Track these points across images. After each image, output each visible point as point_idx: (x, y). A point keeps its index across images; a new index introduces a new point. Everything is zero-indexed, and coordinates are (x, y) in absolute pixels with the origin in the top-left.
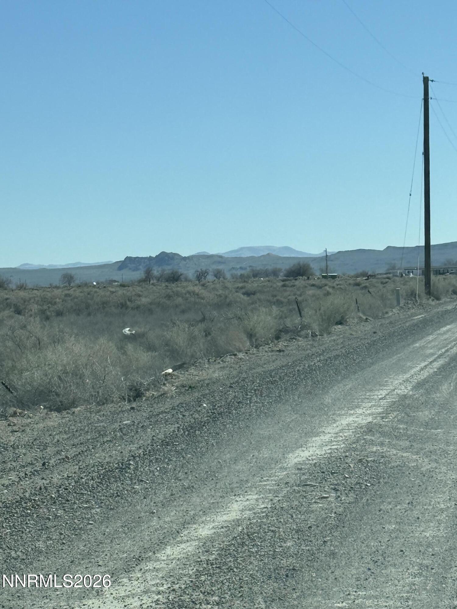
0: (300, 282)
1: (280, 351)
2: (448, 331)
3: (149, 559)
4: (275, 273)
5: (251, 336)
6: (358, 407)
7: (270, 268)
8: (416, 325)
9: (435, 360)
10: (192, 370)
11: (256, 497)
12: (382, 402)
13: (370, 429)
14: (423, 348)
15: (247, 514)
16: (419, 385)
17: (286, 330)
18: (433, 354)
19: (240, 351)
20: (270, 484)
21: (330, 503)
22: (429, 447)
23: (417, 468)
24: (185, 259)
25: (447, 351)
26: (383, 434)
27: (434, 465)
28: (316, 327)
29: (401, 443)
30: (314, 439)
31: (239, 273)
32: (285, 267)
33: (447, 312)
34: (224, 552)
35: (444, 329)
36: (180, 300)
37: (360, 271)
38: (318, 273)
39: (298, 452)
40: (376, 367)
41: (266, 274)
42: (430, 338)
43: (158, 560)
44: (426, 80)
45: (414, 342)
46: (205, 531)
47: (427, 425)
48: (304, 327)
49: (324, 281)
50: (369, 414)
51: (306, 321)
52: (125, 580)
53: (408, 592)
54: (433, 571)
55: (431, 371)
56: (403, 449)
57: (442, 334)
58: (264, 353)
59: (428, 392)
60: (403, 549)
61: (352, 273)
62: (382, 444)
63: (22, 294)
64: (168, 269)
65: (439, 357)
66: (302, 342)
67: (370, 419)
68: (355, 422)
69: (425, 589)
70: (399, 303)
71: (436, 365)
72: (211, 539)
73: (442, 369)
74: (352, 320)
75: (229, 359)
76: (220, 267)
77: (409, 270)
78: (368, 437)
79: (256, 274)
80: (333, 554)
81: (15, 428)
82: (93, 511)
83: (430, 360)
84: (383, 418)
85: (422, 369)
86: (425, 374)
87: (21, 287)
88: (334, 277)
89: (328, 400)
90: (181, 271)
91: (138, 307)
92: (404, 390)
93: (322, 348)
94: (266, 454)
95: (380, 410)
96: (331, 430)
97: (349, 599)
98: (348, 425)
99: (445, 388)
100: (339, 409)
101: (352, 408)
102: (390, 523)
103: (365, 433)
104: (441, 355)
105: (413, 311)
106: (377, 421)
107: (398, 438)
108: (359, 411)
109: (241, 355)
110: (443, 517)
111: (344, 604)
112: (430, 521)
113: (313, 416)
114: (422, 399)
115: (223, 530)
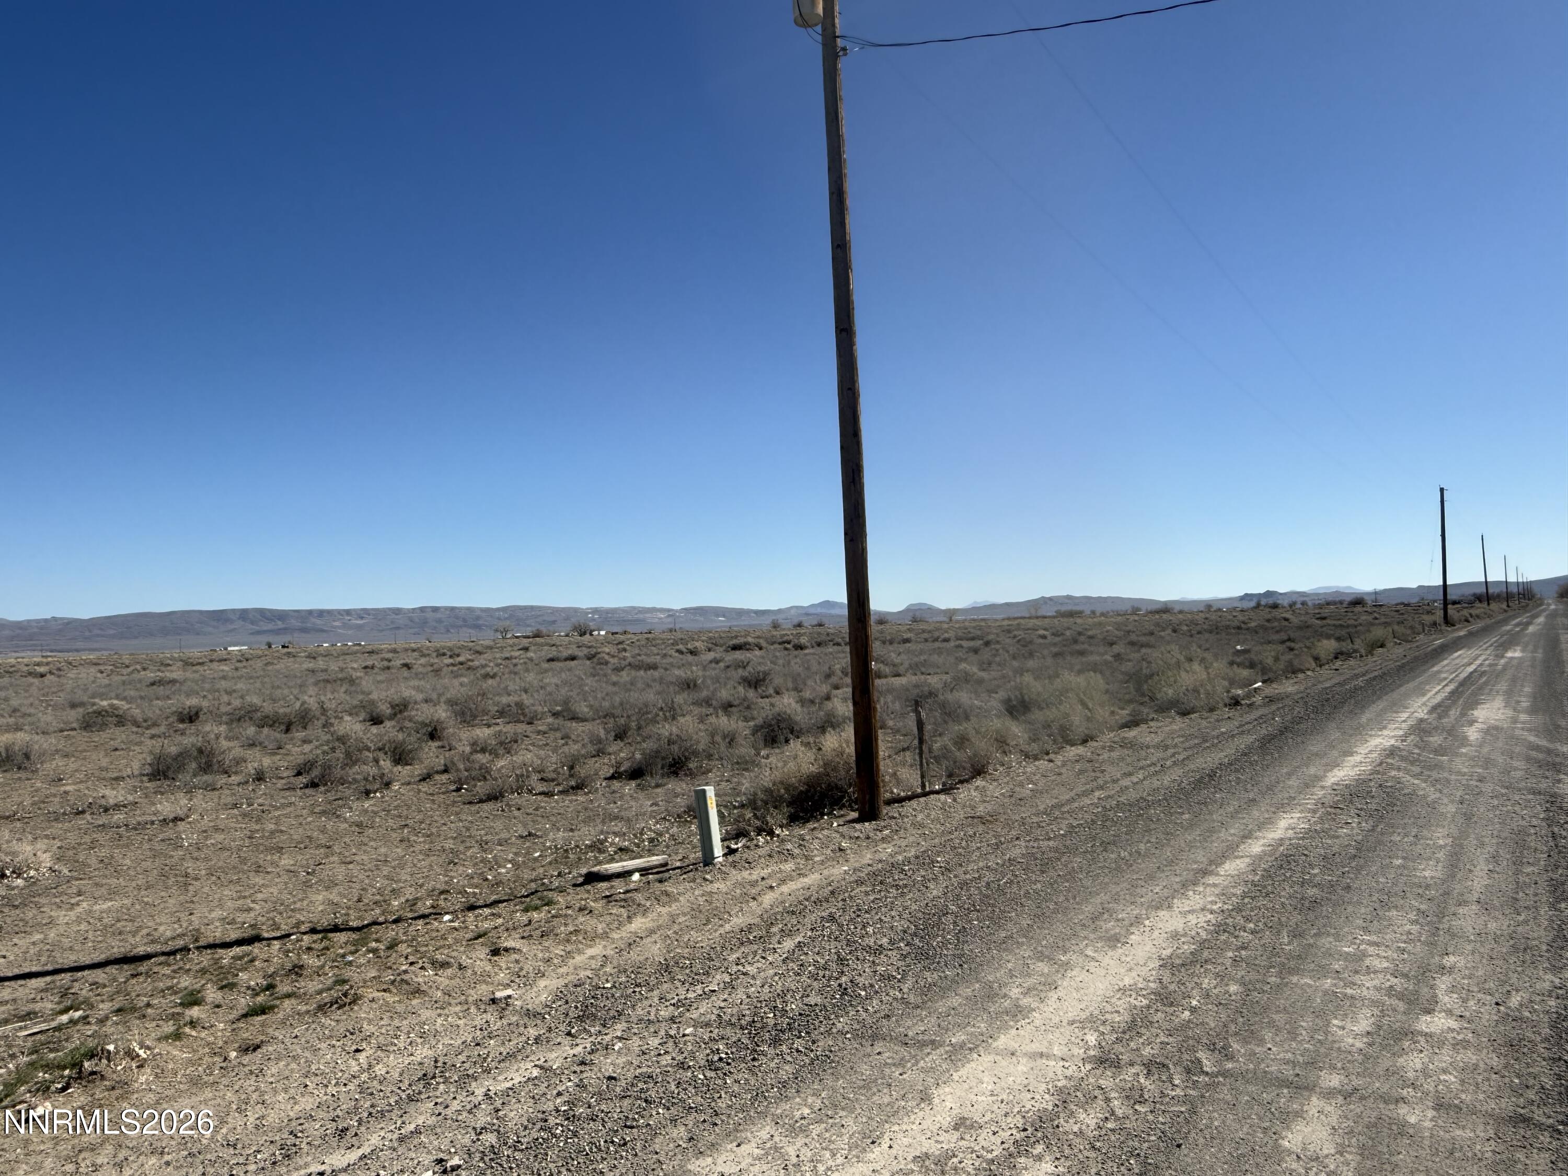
0: (1358, 609)
1: (1336, 670)
2: (1460, 656)
3: (1211, 873)
4: (1341, 602)
5: (1316, 659)
6: (1385, 728)
7: (1337, 599)
8: (1435, 650)
9: (1447, 685)
10: (1274, 686)
11: (1299, 815)
12: (1404, 725)
13: (1392, 752)
14: (1439, 672)
15: (1290, 833)
16: (1434, 709)
17: (1342, 653)
18: (1445, 679)
19: (1308, 670)
20: (1310, 803)
21: (1353, 828)
22: (1435, 774)
23: (1425, 797)
24: (1281, 594)
25: (1457, 676)
26: (1403, 758)
27: (1438, 795)
28: (1363, 652)
29: (1413, 768)
30: (1349, 758)
31: (1317, 602)
32: (1348, 599)
33: (1460, 638)
34: (1268, 874)
35: (1456, 654)
36: (1276, 624)
37: (1399, 601)
38: (1370, 602)
39: (1336, 771)
40: (1403, 689)
41: (1334, 603)
42: (1445, 662)
43: (1218, 875)
45: (1433, 666)
46: (1256, 847)
47: (1436, 752)
48: (1355, 651)
49: (1375, 609)
50: (1393, 737)
51: (1356, 647)
52: (1191, 893)
53: (1405, 942)
54: (1429, 919)
55: (1443, 695)
56: (1413, 776)
57: (1453, 659)
58: (1325, 672)
59: (1440, 717)
60: (1405, 889)
61: (1394, 602)
62: (1399, 769)
63: (1180, 616)
64: (1271, 601)
65: (1450, 682)
66: (1352, 662)
67: (1392, 742)
68: (1381, 743)
69: (1420, 940)
70: (1424, 631)
71: (1448, 689)
72: (1260, 857)
73: (1452, 693)
74: (1389, 645)
75: (1301, 676)
76: (1305, 599)
77: (1435, 601)
78: (1390, 761)
79: (1328, 604)
80: (1348, 888)
81: (1152, 730)
82: (1184, 817)
83: (1443, 684)
84: (1402, 741)
85: (1437, 693)
86: (1439, 698)
87: (1181, 612)
88: (1381, 606)
89: (1364, 719)
90: (1279, 602)
91: (1248, 629)
92: (1421, 714)
93: (1366, 668)
94: (1312, 770)
95: (1401, 733)
96: (1363, 750)
97: (1355, 944)
98: (1376, 746)
99: (1454, 713)
100: (1372, 729)
101: (1381, 730)
102: (1397, 857)
103: (1388, 756)
104: (1452, 679)
105: (1434, 636)
106: (1398, 744)
107: (1412, 763)
108: (1385, 732)
109: (1309, 673)
110: (1441, 855)
111: (1351, 949)
112: (1430, 859)
113: (1351, 736)
114: (1435, 723)
115: (1270, 848)
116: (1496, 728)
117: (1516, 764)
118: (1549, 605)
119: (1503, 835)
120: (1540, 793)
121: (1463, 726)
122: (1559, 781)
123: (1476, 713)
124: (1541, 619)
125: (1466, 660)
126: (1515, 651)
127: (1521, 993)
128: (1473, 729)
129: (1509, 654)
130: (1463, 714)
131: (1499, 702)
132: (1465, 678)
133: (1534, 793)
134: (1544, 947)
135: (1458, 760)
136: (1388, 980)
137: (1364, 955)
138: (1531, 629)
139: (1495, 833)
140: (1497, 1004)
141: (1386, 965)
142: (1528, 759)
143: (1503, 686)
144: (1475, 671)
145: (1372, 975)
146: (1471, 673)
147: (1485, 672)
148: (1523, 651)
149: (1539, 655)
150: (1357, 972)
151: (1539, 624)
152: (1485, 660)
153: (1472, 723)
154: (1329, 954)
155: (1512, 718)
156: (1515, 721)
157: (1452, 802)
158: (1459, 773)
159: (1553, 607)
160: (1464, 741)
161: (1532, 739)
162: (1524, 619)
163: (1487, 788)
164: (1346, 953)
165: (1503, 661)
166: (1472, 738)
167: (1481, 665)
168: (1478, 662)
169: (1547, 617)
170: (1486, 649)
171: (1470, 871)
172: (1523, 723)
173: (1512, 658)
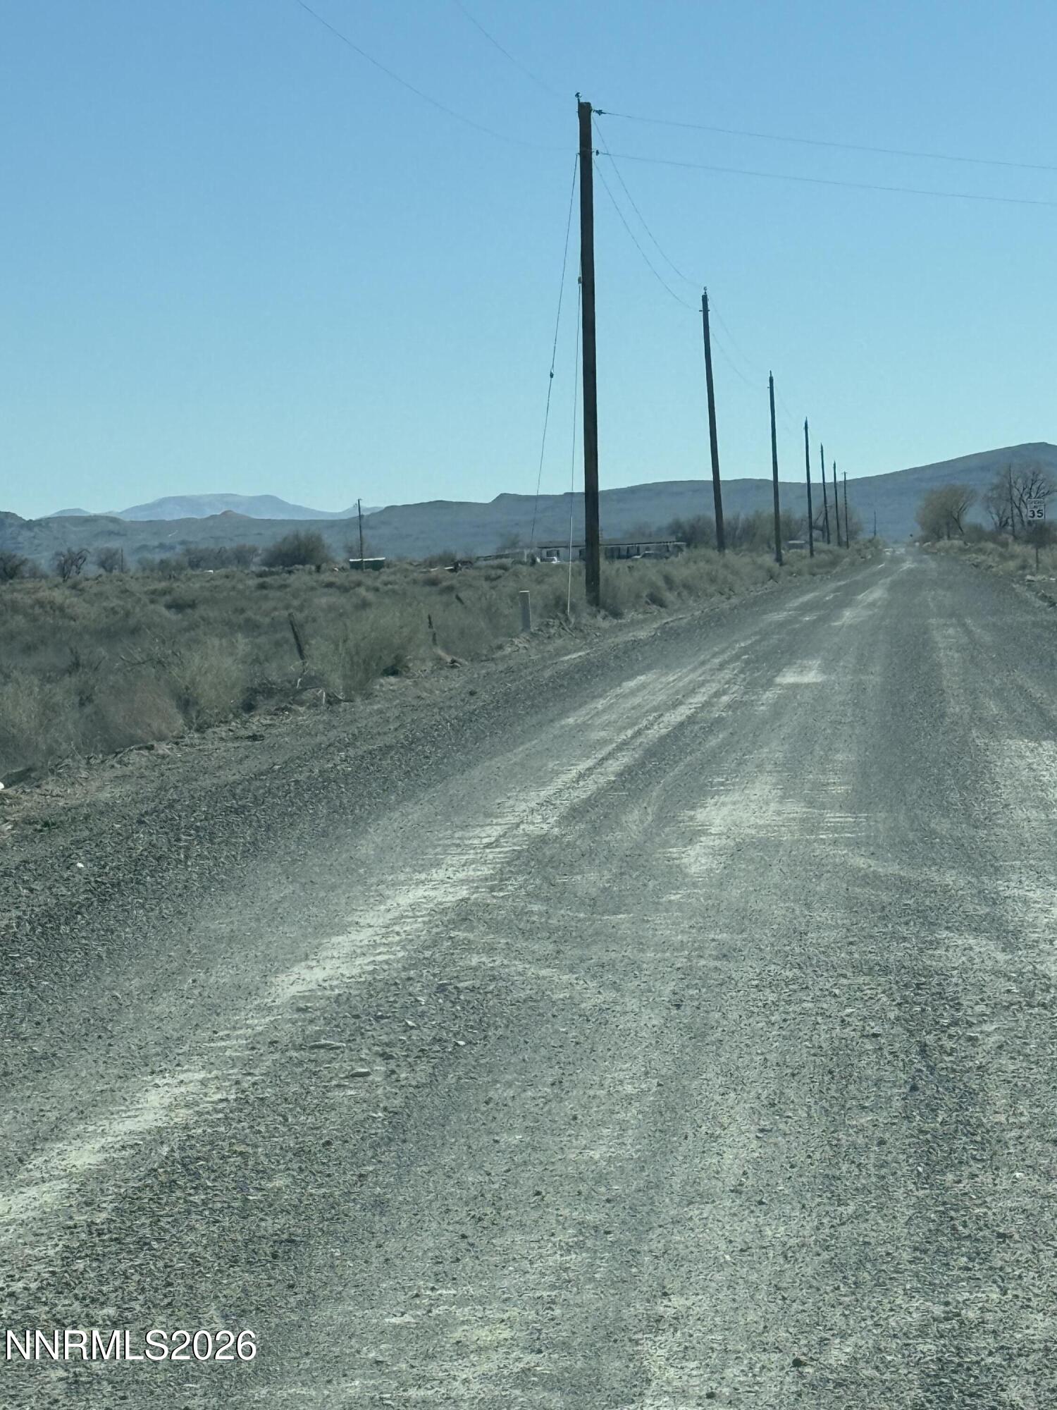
0: (301, 577)
1: (254, 738)
2: (643, 686)
4: (241, 557)
5: (186, 703)
6: (434, 864)
7: (229, 546)
8: (566, 674)
9: (610, 755)
10: (50, 785)
11: (202, 1075)
12: (490, 855)
13: (464, 915)
14: (582, 728)
15: (182, 1115)
16: (575, 813)
17: (268, 691)
18: (604, 742)
19: (161, 739)
20: (234, 1046)
21: (373, 1086)
22: (597, 953)
23: (572, 1002)
24: (30, 525)
25: (638, 734)
26: (495, 927)
27: (611, 995)
28: (337, 681)
29: (532, 945)
30: (335, 940)
31: (157, 557)
32: (264, 543)
33: (636, 644)
34: (129, 1204)
35: (632, 684)
36: (19, 621)
37: (437, 551)
38: (340, 557)
39: (298, 970)
40: (476, 773)
41: (220, 559)
42: (600, 704)
44: (585, 111)
45: (564, 713)
47: (593, 904)
48: (311, 681)
49: (356, 576)
50: (462, 882)
51: (314, 667)
53: (553, 1287)
54: (610, 1238)
55: (602, 780)
57: (627, 696)
58: (217, 743)
59: (596, 830)
60: (541, 1189)
61: (419, 557)
62: (490, 949)
65: (620, 748)
66: (303, 716)
67: (464, 893)
68: (429, 899)
69: (592, 1280)
70: (526, 625)
71: (614, 766)
72: (99, 1175)
73: (627, 775)
74: (420, 666)
75: (137, 758)
76: (114, 544)
77: (550, 550)
78: (459, 934)
79: (196, 561)
80: (381, 1205)
83: (599, 754)
84: (491, 888)
85: (581, 776)
86: (589, 788)
88: (377, 566)
89: (365, 848)
90: (21, 554)
92: (537, 826)
93: (352, 729)
94: (222, 975)
95: (486, 871)
96: (374, 917)
97: (417, 1307)
98: (413, 907)
99: (635, 820)
100: (393, 870)
101: (423, 868)
102: (511, 1129)
103: (455, 924)
104: (625, 743)
105: (559, 642)
106: (481, 895)
107: (527, 934)
108: (437, 874)
109: (163, 748)
110: (630, 1114)
111: (407, 1318)
112: (603, 1123)
113: (333, 888)
114: (584, 844)
115: (128, 1153)
116: (762, 844)
117: (821, 916)
118: (896, 560)
119: (793, 1060)
120: (886, 971)
121: (665, 844)
122: (936, 944)
123: (701, 815)
124: (877, 594)
125: (661, 697)
126: (803, 670)
127: (851, 1340)
128: (694, 851)
129: (789, 678)
130: (664, 818)
131: (763, 788)
132: (662, 739)
133: (870, 972)
134: (906, 1256)
135: (658, 919)
136: (518, 1359)
137: (444, 1324)
138: (848, 616)
139: (773, 1057)
140: (797, 1363)
141: (507, 1334)
142: (852, 905)
143: (774, 750)
144: (691, 720)
145: (474, 1358)
146: (681, 725)
147: (720, 720)
148: (826, 668)
149: (874, 678)
150: (429, 1357)
151: (872, 605)
152: (718, 694)
153: (691, 837)
154: (346, 1332)
155: (803, 820)
156: (810, 826)
157: (653, 1006)
158: (664, 945)
159: (907, 565)
160: (675, 875)
161: (859, 862)
162: (826, 591)
163: (747, 970)
164: (395, 1326)
165: (769, 696)
166: (693, 870)
167: (707, 705)
168: (699, 699)
169: (892, 588)
170: (721, 667)
171: (713, 1137)
172: (835, 830)
173: (795, 687)
